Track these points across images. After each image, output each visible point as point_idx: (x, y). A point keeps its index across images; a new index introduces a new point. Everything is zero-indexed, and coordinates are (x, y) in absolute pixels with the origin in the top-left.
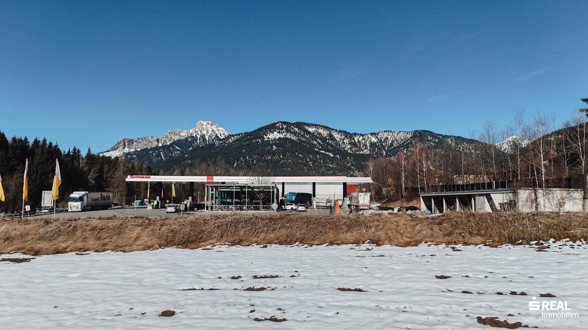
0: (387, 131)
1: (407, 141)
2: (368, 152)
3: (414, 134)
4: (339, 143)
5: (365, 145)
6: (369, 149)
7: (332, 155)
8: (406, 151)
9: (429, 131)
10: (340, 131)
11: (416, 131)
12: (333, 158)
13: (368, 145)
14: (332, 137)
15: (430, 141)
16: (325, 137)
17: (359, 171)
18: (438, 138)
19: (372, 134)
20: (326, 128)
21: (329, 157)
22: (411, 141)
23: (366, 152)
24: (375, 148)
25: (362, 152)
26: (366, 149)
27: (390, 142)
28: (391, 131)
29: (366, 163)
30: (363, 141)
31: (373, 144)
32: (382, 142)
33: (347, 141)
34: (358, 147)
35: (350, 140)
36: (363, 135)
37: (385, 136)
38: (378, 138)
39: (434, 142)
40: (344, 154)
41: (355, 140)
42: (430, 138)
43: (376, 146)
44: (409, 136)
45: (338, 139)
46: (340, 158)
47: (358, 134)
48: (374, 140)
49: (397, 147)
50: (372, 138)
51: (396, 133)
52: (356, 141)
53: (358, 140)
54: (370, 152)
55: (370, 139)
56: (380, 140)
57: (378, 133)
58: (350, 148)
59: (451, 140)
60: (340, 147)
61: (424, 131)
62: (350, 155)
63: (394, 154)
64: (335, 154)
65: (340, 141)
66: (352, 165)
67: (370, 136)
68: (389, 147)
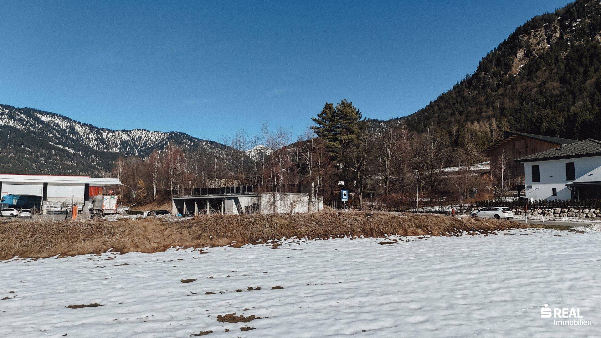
0: (140, 129)
1: (162, 142)
2: (118, 151)
3: (170, 135)
4: (82, 138)
5: (115, 143)
6: (119, 147)
7: (72, 152)
8: (161, 152)
9: (185, 134)
10: (84, 124)
11: (172, 132)
12: (74, 154)
13: (118, 143)
14: (73, 130)
15: (186, 143)
16: (64, 129)
17: (106, 171)
18: (193, 142)
19: (123, 131)
20: (66, 119)
21: (68, 154)
22: (166, 142)
23: (116, 150)
24: (127, 146)
25: (110, 150)
26: (115, 147)
27: (144, 141)
28: (145, 130)
29: (115, 163)
30: (113, 138)
31: (123, 142)
32: (135, 141)
33: (93, 136)
34: (106, 144)
35: (97, 136)
36: (113, 132)
37: (138, 135)
38: (130, 136)
39: (190, 145)
40: (88, 151)
41: (102, 136)
42: (185, 141)
43: (128, 145)
44: (165, 137)
45: (81, 134)
46: (83, 155)
47: (107, 130)
48: (125, 137)
49: (151, 147)
50: (123, 135)
51: (151, 132)
52: (105, 137)
53: (107, 136)
54: (120, 150)
55: (121, 137)
56: (133, 138)
57: (130, 131)
58: (97, 145)
59: (207, 145)
60: (83, 142)
61: (180, 133)
62: (96, 153)
63: (147, 155)
64: (76, 150)
65: (84, 136)
66: (98, 164)
67: (121, 133)
68: (142, 147)
